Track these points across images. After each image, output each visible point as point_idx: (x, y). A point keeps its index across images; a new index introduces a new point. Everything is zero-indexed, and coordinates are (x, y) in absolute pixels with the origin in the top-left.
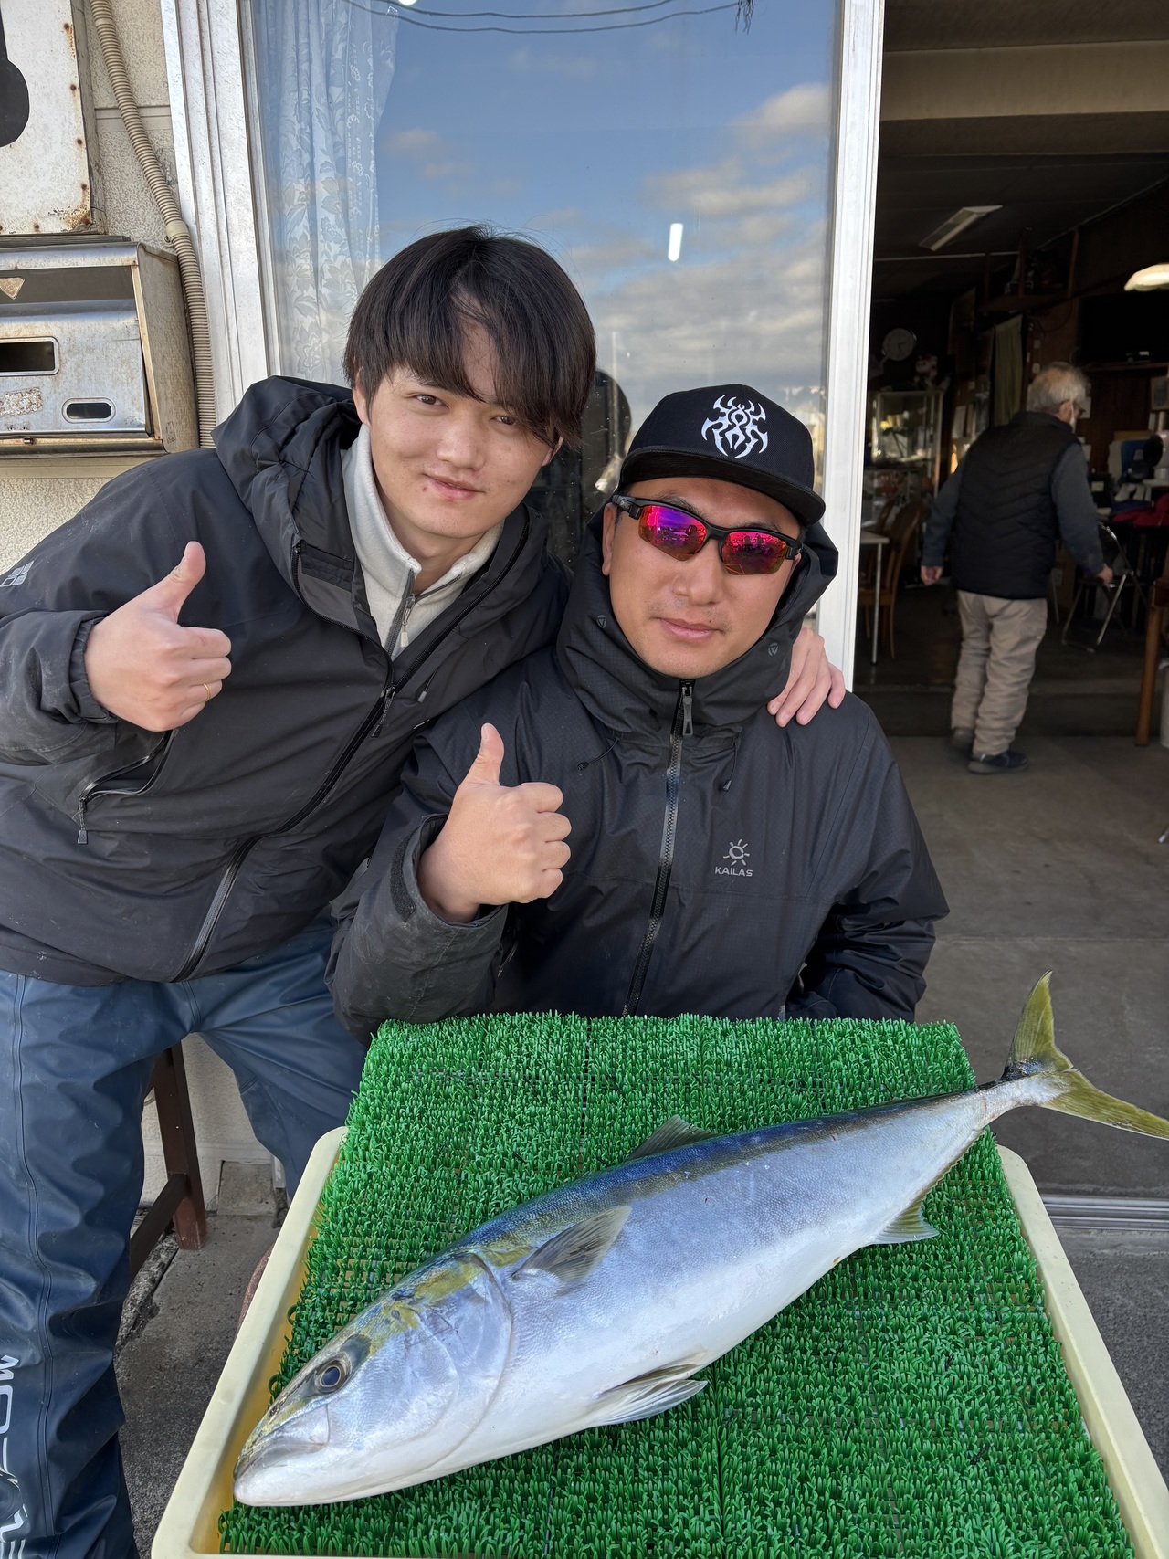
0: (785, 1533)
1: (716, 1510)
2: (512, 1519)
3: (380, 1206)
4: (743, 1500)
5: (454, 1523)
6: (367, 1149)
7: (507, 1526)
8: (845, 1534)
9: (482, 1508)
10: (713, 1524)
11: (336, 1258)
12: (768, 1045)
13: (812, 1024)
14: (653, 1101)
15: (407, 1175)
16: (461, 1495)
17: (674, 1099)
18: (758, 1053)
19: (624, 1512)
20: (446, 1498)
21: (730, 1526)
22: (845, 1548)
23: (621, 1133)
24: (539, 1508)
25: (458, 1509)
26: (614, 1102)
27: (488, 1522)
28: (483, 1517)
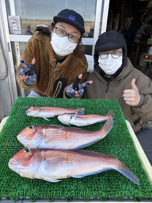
0: (89, 188)
1: (76, 185)
2: (35, 187)
3: (14, 129)
4: (81, 182)
5: (23, 189)
6: (13, 119)
7: (34, 189)
8: (101, 188)
10: (75, 187)
12: (86, 103)
15: (20, 124)
16: (25, 183)
18: (85, 104)
19: (58, 185)
20: (22, 183)
21: (79, 188)
22: (101, 191)
24: (40, 185)
25: (24, 185)
27: (30, 188)
28: (29, 187)
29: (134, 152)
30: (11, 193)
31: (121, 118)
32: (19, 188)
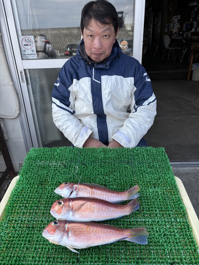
3: (24, 196)
6: (23, 181)
11: (12, 210)
14: (93, 167)
15: (32, 188)
17: (98, 167)
18: (118, 155)
23: (85, 175)
26: (84, 168)
29: (188, 229)
31: (168, 176)
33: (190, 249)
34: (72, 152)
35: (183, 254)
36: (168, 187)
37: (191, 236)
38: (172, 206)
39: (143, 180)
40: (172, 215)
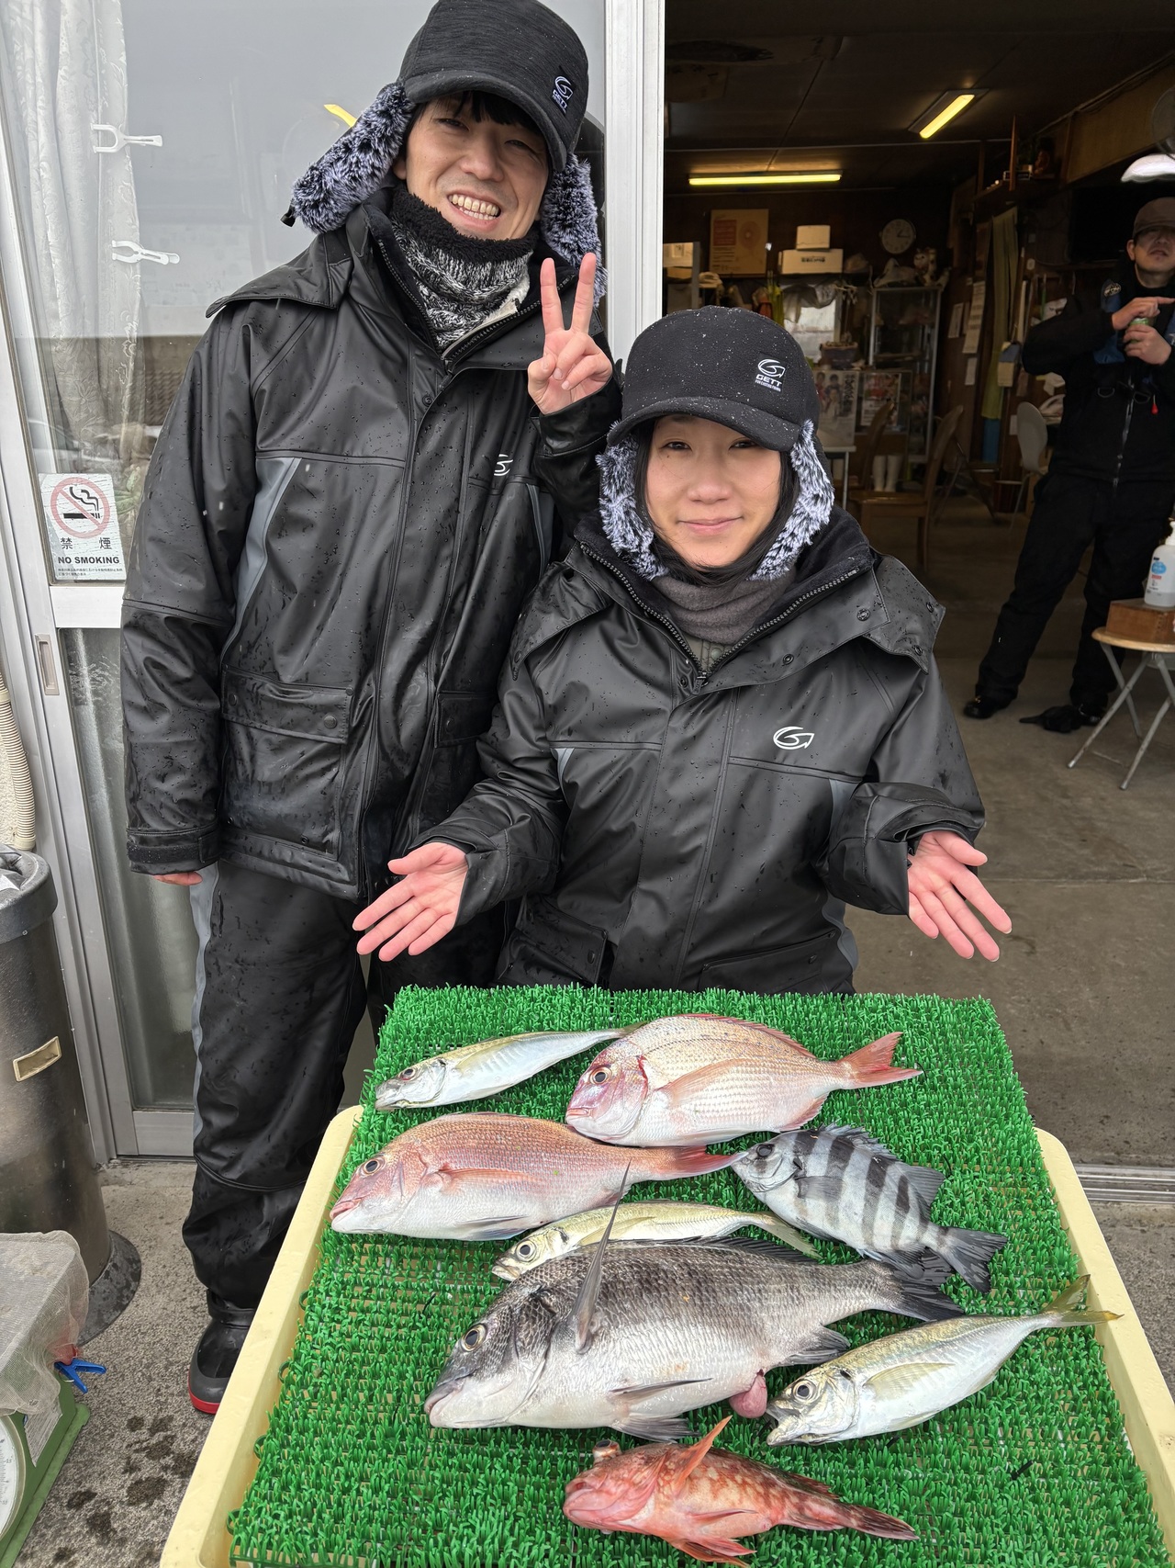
2: (538, 1532)
5: (477, 1533)
9: (507, 1518)
13: (843, 998)
16: (484, 1499)
20: (468, 1504)
25: (480, 1516)
27: (512, 1533)
28: (508, 1527)
29: (1086, 1349)
30: (420, 1556)
31: (1009, 1126)
32: (458, 1527)
33: (1092, 1426)
34: (583, 1010)
35: (1063, 1445)
36: (1005, 1173)
37: (1095, 1374)
38: (1024, 1253)
39: (900, 1139)
40: (1021, 1292)
